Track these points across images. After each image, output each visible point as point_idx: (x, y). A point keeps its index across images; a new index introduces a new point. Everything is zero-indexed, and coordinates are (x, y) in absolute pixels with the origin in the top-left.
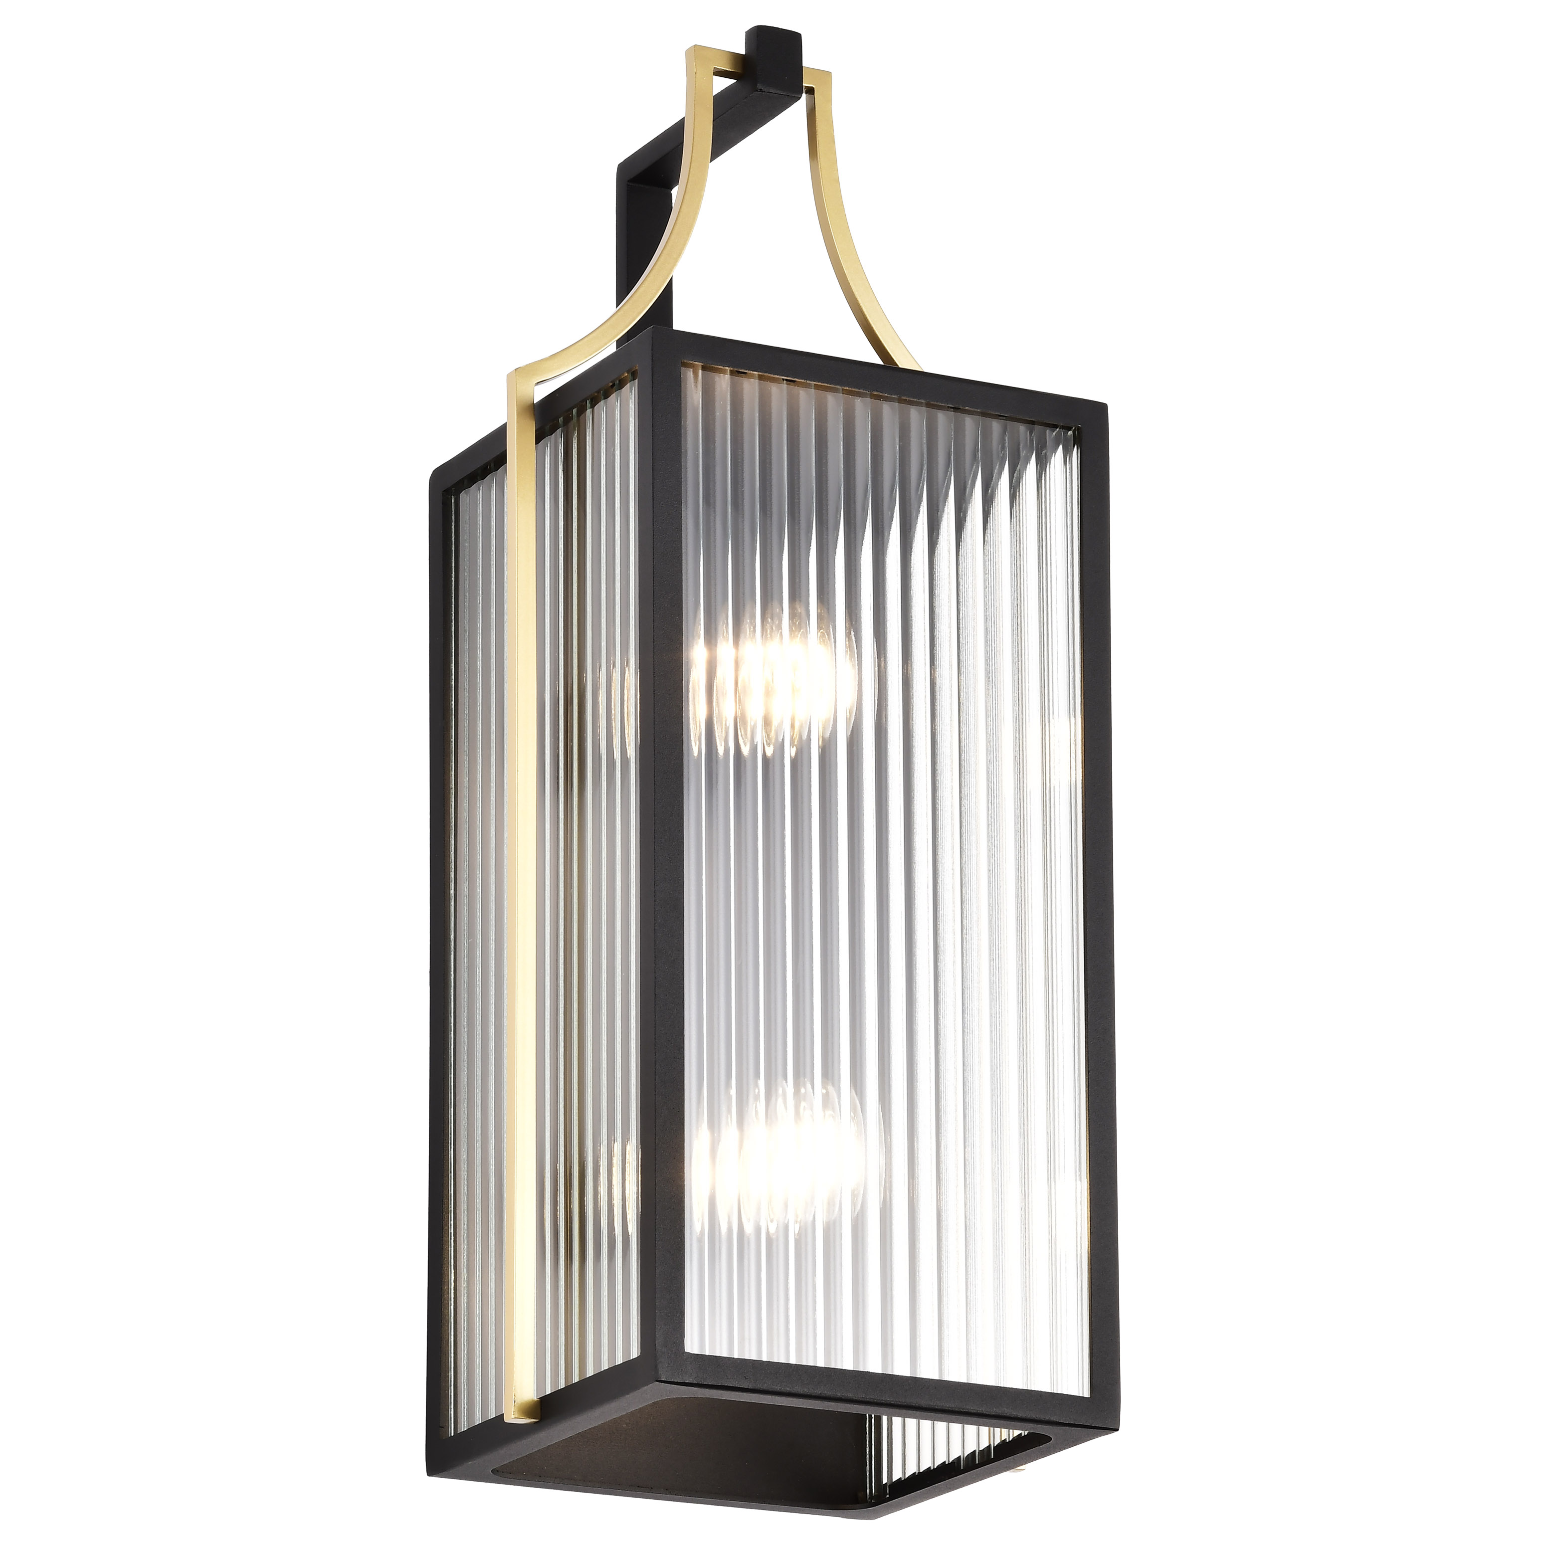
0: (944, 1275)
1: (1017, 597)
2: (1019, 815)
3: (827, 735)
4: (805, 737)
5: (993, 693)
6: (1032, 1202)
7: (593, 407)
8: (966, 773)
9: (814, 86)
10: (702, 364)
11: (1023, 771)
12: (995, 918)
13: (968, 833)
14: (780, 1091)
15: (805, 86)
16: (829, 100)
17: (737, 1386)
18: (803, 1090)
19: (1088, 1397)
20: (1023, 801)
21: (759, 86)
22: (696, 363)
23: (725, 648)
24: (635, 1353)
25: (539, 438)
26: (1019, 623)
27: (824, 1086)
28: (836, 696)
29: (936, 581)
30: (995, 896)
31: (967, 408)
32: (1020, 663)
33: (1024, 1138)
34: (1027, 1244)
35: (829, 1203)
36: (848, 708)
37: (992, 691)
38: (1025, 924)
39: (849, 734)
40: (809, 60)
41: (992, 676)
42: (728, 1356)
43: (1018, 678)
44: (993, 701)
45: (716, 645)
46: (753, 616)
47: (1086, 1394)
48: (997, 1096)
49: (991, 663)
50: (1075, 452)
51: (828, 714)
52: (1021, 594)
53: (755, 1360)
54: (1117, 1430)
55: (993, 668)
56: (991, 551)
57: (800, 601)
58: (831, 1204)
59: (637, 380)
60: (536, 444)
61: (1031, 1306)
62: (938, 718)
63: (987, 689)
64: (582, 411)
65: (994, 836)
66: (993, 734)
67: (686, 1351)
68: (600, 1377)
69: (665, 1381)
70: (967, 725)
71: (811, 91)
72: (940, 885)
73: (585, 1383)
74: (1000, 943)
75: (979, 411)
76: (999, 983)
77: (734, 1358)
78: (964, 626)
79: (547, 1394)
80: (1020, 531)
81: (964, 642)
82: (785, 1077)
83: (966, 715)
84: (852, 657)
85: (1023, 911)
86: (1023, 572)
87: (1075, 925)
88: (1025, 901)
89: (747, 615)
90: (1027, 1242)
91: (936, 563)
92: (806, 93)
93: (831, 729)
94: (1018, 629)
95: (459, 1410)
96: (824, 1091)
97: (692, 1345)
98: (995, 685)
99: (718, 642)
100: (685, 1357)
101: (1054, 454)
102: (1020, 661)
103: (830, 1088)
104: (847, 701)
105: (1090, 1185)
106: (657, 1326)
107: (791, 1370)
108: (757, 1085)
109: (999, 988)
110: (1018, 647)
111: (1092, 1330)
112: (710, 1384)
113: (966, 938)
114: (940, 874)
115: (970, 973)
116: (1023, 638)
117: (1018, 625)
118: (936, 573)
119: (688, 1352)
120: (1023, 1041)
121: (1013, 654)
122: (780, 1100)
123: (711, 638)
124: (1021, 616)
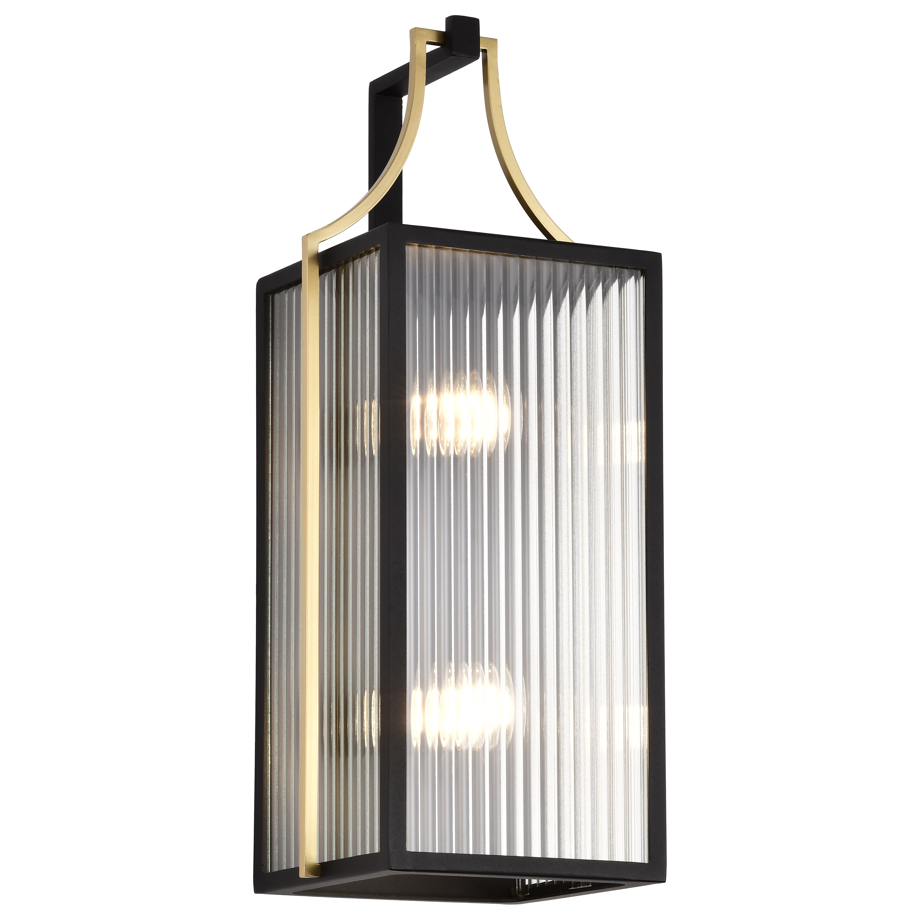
0: (562, 793)
1: (607, 374)
2: (607, 508)
3: (492, 450)
4: (479, 451)
5: (592, 435)
6: (614, 745)
7: (353, 261)
8: (576, 485)
9: (486, 49)
10: (418, 244)
11: (610, 481)
12: (593, 572)
13: (577, 522)
14: (464, 671)
15: (482, 49)
16: (496, 57)
17: (437, 870)
18: (477, 671)
19: (647, 863)
20: (610, 500)
21: (454, 53)
22: (415, 244)
23: (432, 396)
24: (377, 850)
25: (321, 273)
26: (608, 391)
27: (490, 667)
28: (498, 425)
29: (558, 368)
30: (593, 559)
31: (577, 261)
32: (608, 415)
33: (610, 706)
34: (611, 771)
35: (492, 737)
36: (505, 434)
37: (592, 434)
38: (611, 575)
39: (505, 449)
40: (484, 32)
41: (592, 424)
42: (432, 852)
43: (607, 425)
44: (592, 440)
45: (426, 395)
46: (449, 382)
47: (646, 861)
48: (594, 681)
49: (591, 416)
50: (642, 279)
51: (493, 439)
52: (609, 373)
53: (448, 853)
54: (665, 882)
55: (592, 419)
56: (591, 348)
57: (477, 369)
58: (494, 736)
59: (379, 250)
60: (319, 275)
61: (614, 809)
62: (559, 452)
63: (588, 432)
64: (347, 262)
65: (593, 522)
66: (592, 460)
67: (407, 850)
68: (356, 858)
69: (394, 869)
70: (577, 456)
71: (485, 51)
72: (560, 554)
73: (347, 860)
74: (595, 587)
75: (584, 262)
76: (595, 612)
77: (436, 853)
78: (575, 394)
79: (325, 861)
80: (609, 334)
81: (575, 404)
82: (467, 661)
83: (576, 449)
84: (507, 402)
85: (610, 568)
86: (611, 359)
87: (640, 574)
88: (611, 561)
89: (445, 381)
90: (611, 770)
91: (558, 357)
92: (482, 52)
93: (495, 446)
94: (607, 394)
95: (273, 856)
96: (490, 671)
97: (411, 846)
98: (593, 430)
99: (428, 392)
100: (407, 854)
101: (629, 279)
102: (608, 414)
103: (494, 668)
104: (505, 428)
105: (649, 733)
106: (390, 836)
107: (470, 858)
108: (450, 667)
109: (595, 615)
110: (607, 406)
111: (650, 822)
112: (421, 869)
113: (575, 586)
114: (560, 547)
115: (578, 607)
116: (610, 400)
117: (607, 392)
118: (558, 363)
119: (408, 851)
120: (609, 647)
121: (604, 410)
122: (465, 676)
123: (423, 391)
124: (609, 386)
